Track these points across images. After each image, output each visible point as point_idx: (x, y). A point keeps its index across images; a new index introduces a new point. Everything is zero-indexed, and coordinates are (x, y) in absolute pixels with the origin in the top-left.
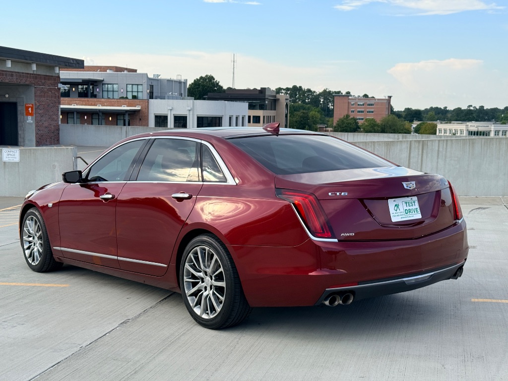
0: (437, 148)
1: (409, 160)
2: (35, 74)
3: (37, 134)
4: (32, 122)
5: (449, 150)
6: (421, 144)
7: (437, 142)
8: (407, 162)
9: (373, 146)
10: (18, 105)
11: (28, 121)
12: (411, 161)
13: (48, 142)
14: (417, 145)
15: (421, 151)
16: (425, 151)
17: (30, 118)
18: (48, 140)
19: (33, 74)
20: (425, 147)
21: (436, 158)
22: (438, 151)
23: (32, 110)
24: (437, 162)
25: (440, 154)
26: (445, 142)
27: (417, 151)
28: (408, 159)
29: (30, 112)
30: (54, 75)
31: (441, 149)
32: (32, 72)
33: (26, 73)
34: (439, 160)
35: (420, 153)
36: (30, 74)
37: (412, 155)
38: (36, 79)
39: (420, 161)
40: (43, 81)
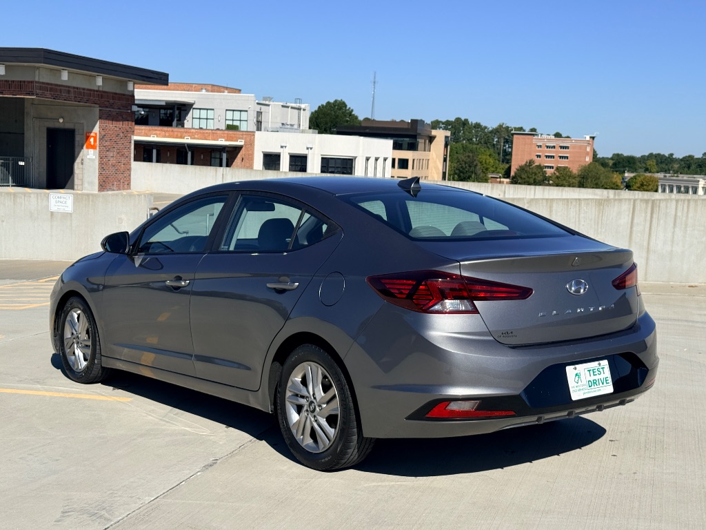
0: (673, 213)
1: (631, 228)
2: (100, 91)
3: (100, 174)
4: (94, 157)
5: (691, 215)
6: (650, 205)
7: (674, 202)
8: (629, 231)
9: (578, 206)
10: (76, 133)
11: (88, 157)
12: (634, 229)
13: (115, 186)
14: (644, 205)
15: (649, 215)
16: (655, 216)
17: (91, 151)
18: (115, 183)
19: (97, 91)
20: (656, 209)
21: (672, 225)
22: (676, 215)
23: (95, 141)
24: (673, 233)
25: (678, 221)
26: (686, 202)
27: (643, 215)
28: (629, 226)
29: (92, 143)
30: (127, 93)
31: (679, 214)
32: (96, 89)
33: (88, 90)
34: (677, 229)
35: (648, 218)
36: (94, 91)
37: (635, 221)
38: (102, 98)
39: (647, 230)
40: (111, 101)
